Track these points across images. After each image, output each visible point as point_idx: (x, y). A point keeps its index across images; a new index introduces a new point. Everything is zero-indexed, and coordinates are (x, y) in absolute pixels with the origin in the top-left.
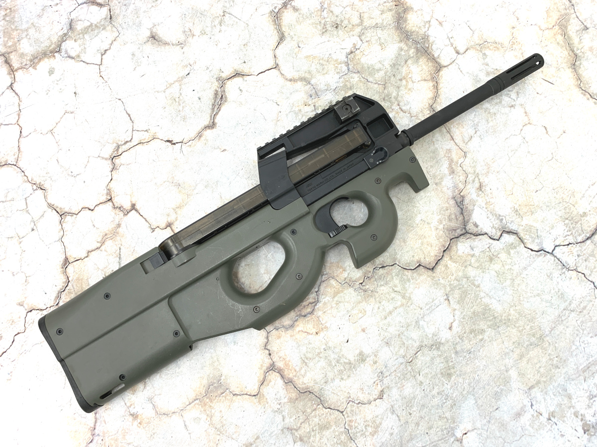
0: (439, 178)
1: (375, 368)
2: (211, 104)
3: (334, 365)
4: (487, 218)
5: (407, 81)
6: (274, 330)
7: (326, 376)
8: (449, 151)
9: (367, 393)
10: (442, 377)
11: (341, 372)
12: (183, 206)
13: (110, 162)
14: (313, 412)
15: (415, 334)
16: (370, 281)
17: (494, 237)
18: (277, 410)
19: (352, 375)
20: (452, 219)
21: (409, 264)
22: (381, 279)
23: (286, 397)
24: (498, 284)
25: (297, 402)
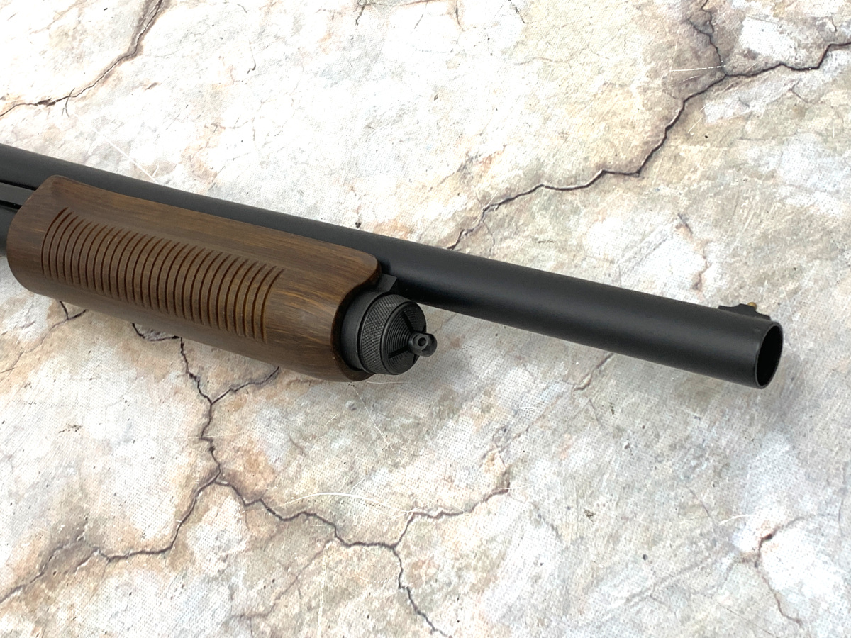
1: (485, 421)
3: (374, 436)
6: (227, 395)
7: (352, 468)
9: (463, 485)
11: (392, 450)
14: (313, 562)
16: (473, 238)
17: (804, 65)
18: (218, 575)
19: (422, 451)
20: (687, 60)
21: (576, 177)
22: (502, 226)
23: (242, 539)
24: (828, 156)
25: (271, 545)
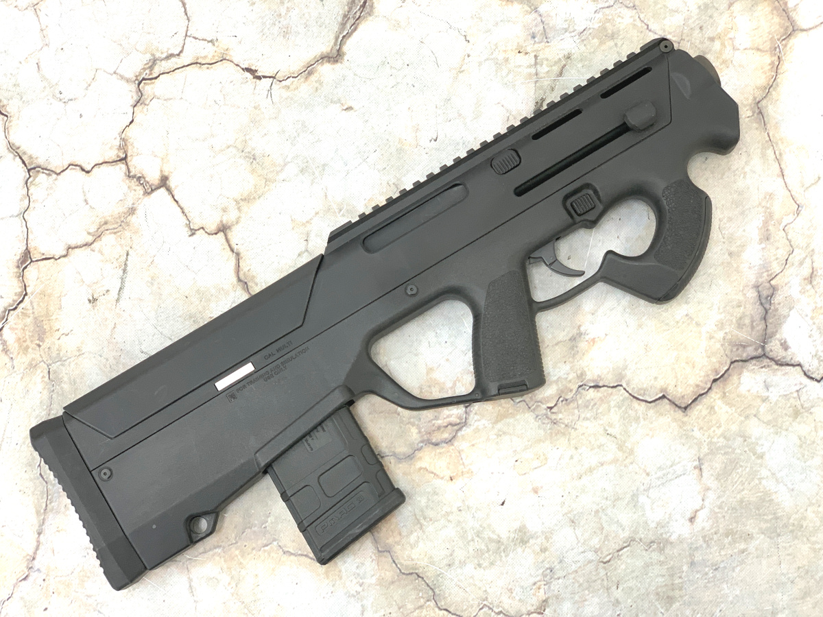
0: (738, 243)
1: (541, 559)
2: (341, 13)
3: (470, 538)
4: (810, 337)
5: (723, 45)
7: (451, 555)
8: (770, 196)
9: (517, 598)
10: (657, 600)
11: (480, 553)
12: (254, 198)
13: (133, 87)
14: (417, 611)
15: (625, 517)
16: (566, 407)
17: (812, 374)
18: (355, 594)
19: (498, 562)
20: (745, 325)
21: (645, 390)
22: (587, 407)
23: (374, 575)
24: (798, 459)
25: (392, 587)
